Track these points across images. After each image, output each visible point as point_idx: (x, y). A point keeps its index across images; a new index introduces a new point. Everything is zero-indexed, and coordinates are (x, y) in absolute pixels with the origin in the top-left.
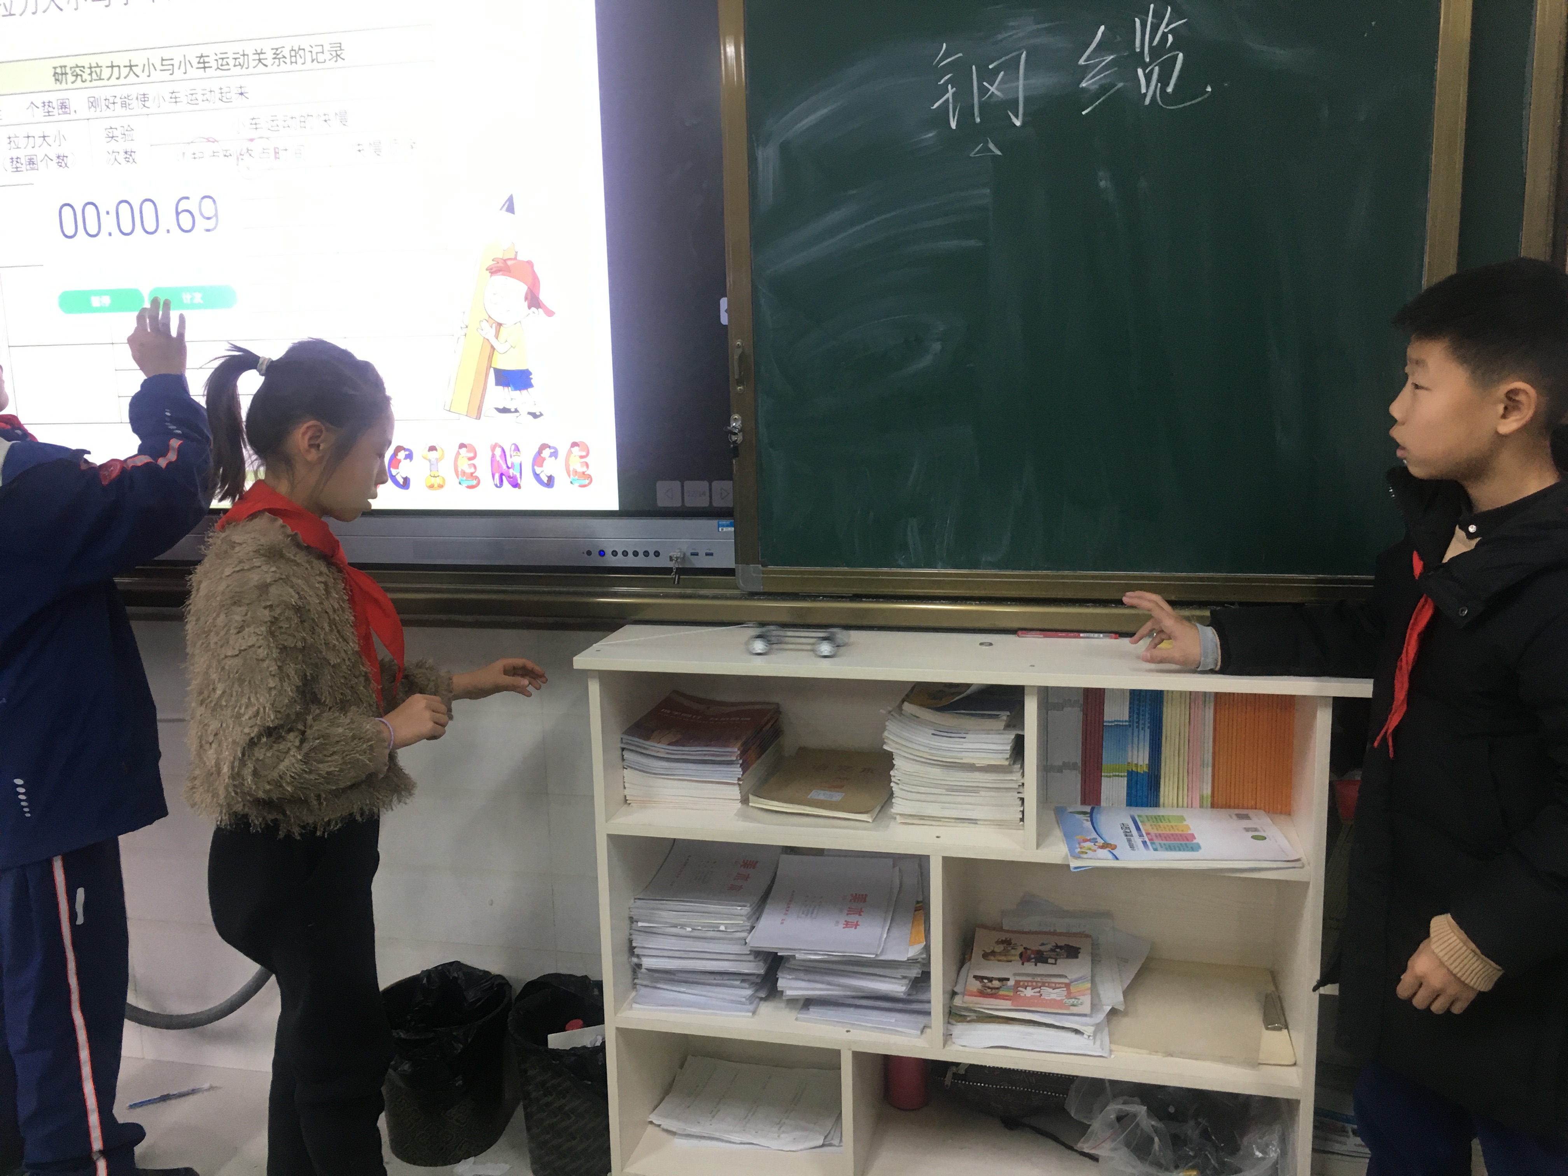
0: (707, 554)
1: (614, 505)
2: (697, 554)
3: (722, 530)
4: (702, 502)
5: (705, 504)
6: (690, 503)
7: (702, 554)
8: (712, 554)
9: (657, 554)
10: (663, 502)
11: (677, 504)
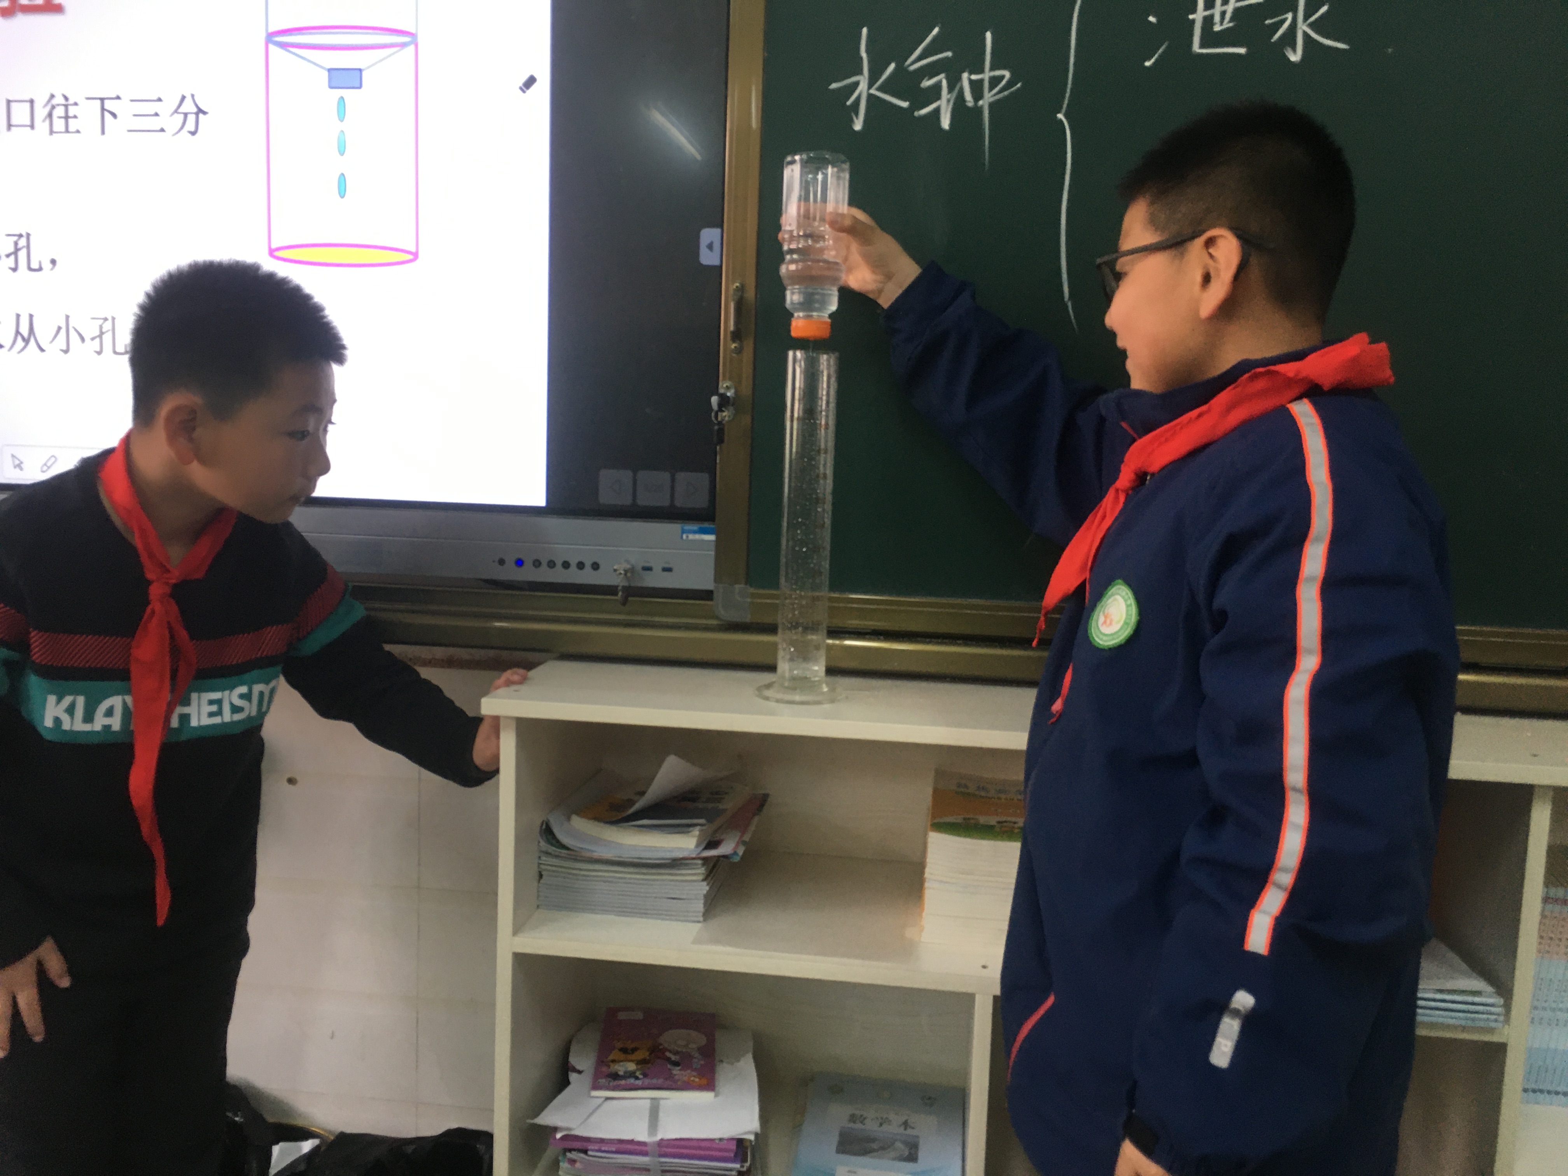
0: (665, 570)
1: (539, 499)
2: (649, 569)
3: (687, 537)
4: (662, 500)
5: (666, 503)
6: (645, 500)
7: (657, 568)
8: (669, 570)
9: (595, 566)
10: (606, 497)
11: (626, 500)
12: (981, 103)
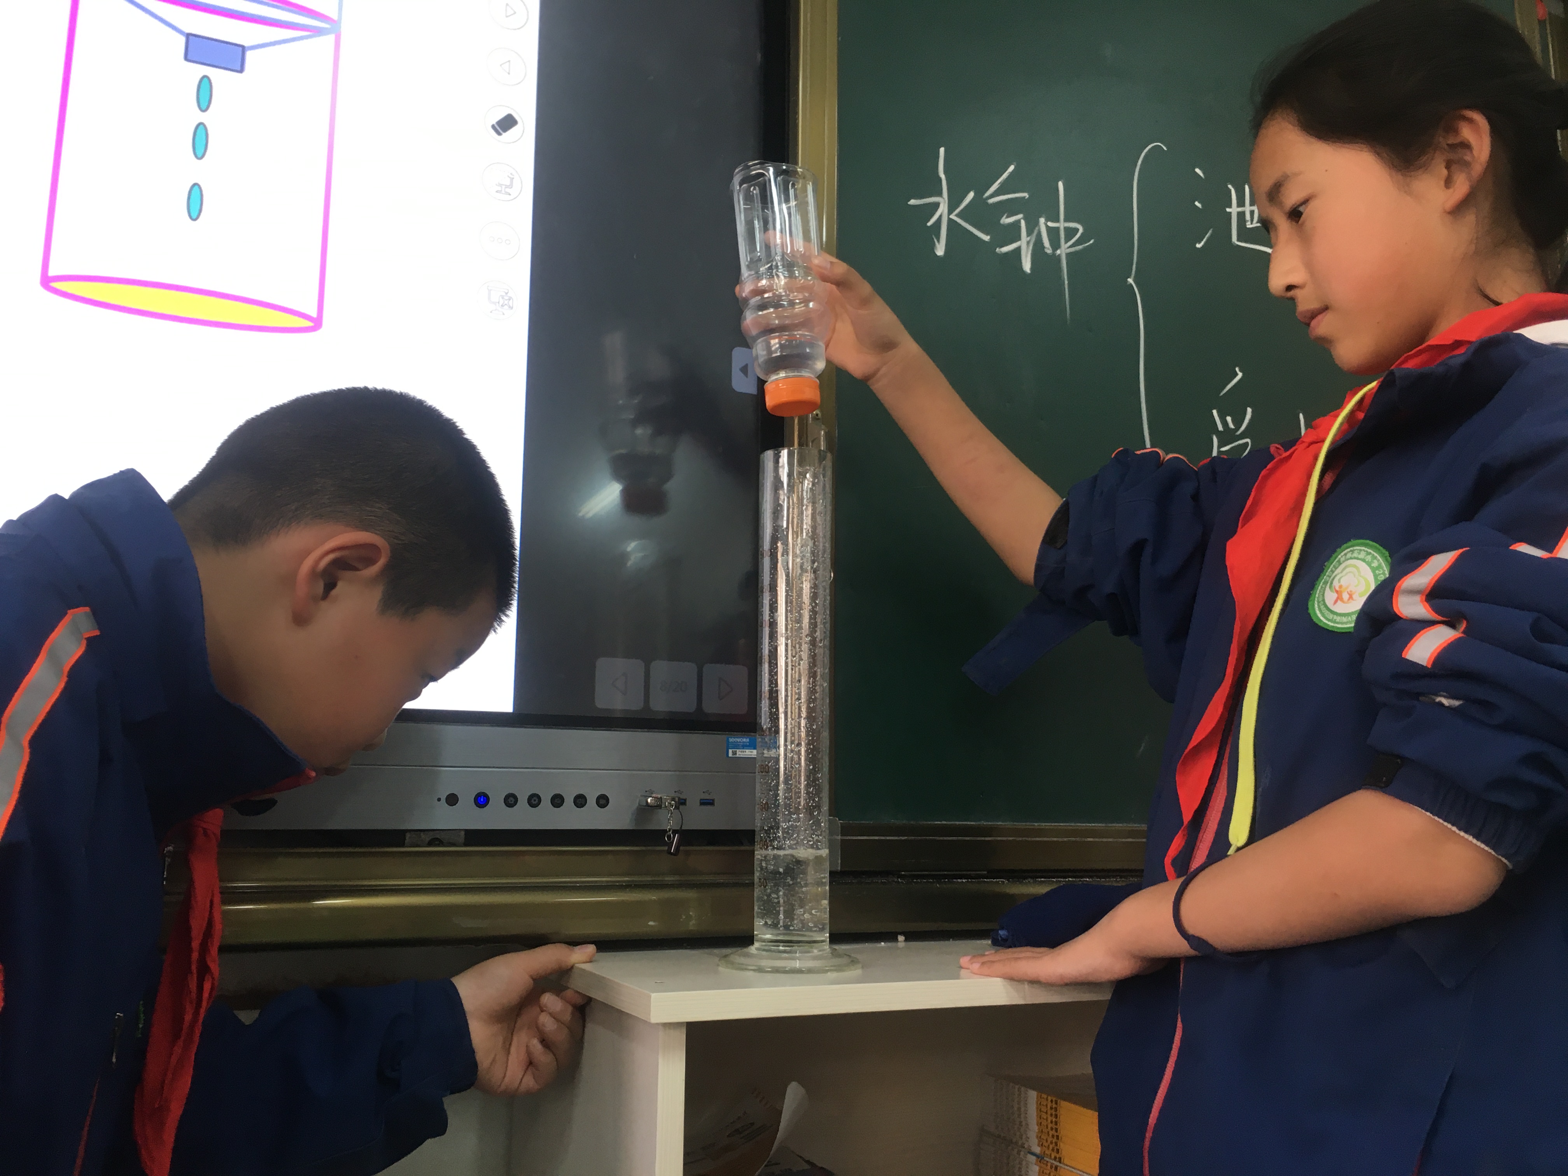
0: (704, 803)
1: (505, 702)
3: (734, 753)
4: (686, 704)
5: (693, 708)
6: (663, 703)
7: (695, 801)
8: (711, 803)
9: (603, 801)
10: (608, 700)
11: (636, 704)
12: (1058, 252)
